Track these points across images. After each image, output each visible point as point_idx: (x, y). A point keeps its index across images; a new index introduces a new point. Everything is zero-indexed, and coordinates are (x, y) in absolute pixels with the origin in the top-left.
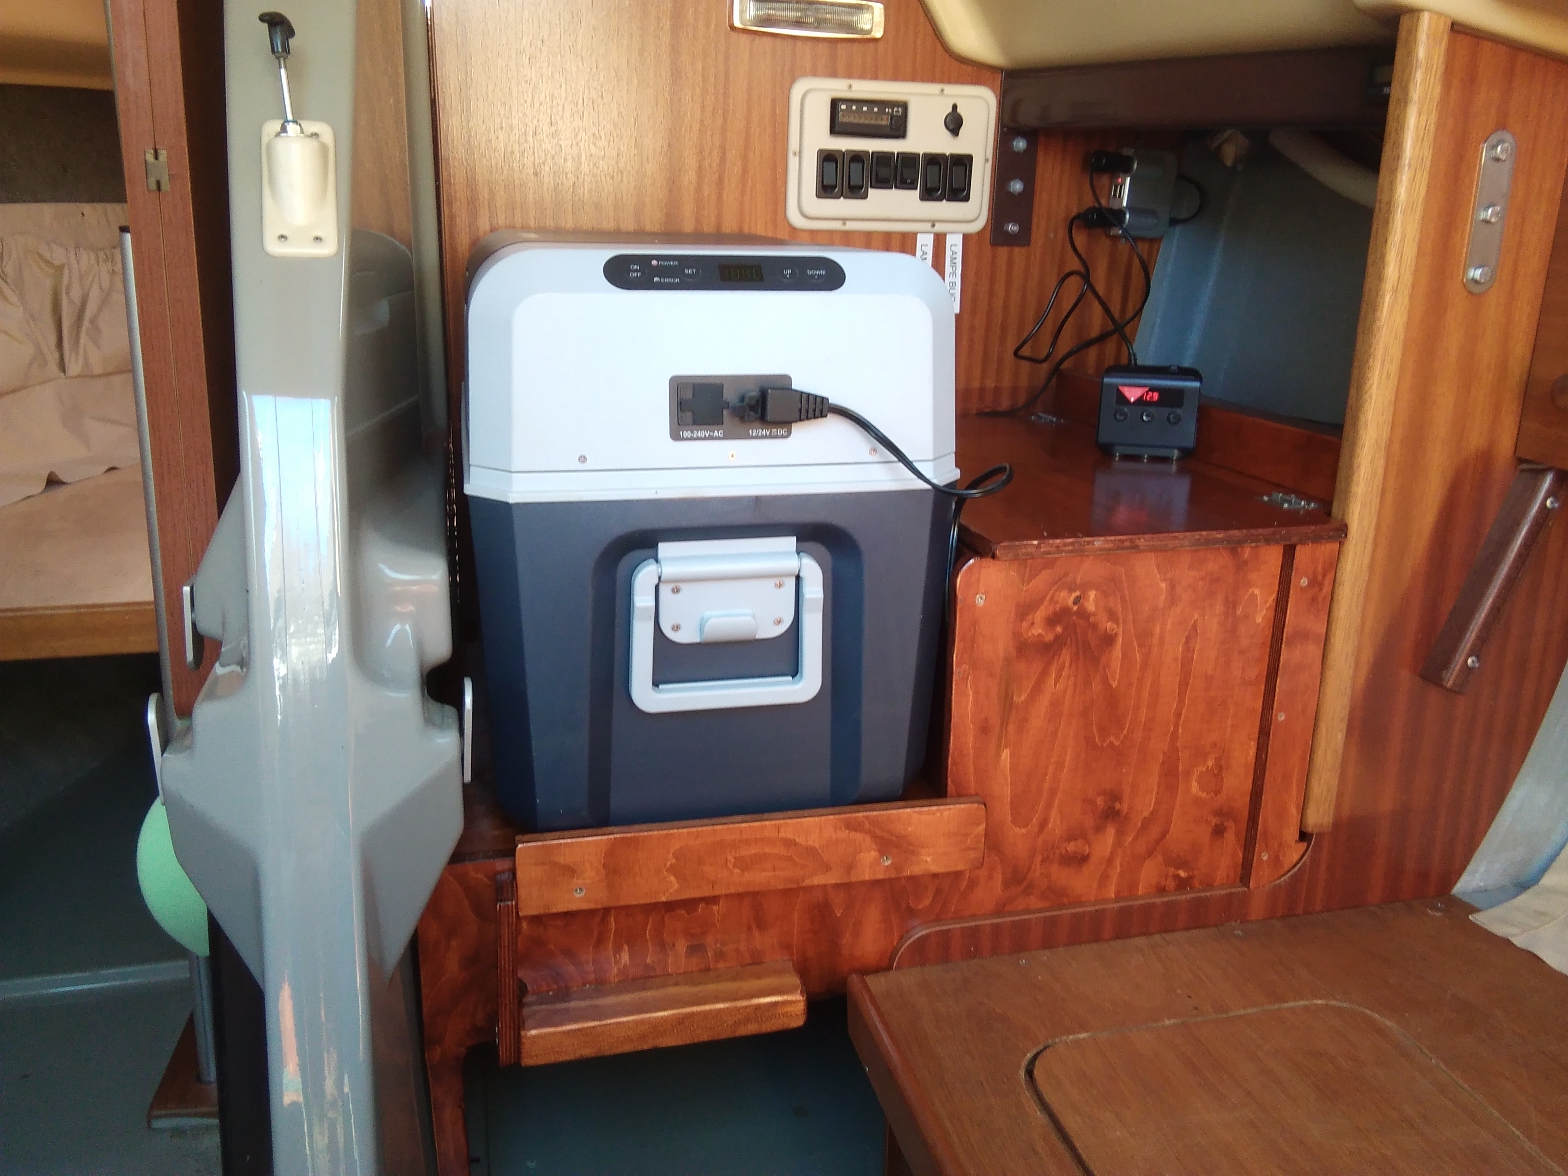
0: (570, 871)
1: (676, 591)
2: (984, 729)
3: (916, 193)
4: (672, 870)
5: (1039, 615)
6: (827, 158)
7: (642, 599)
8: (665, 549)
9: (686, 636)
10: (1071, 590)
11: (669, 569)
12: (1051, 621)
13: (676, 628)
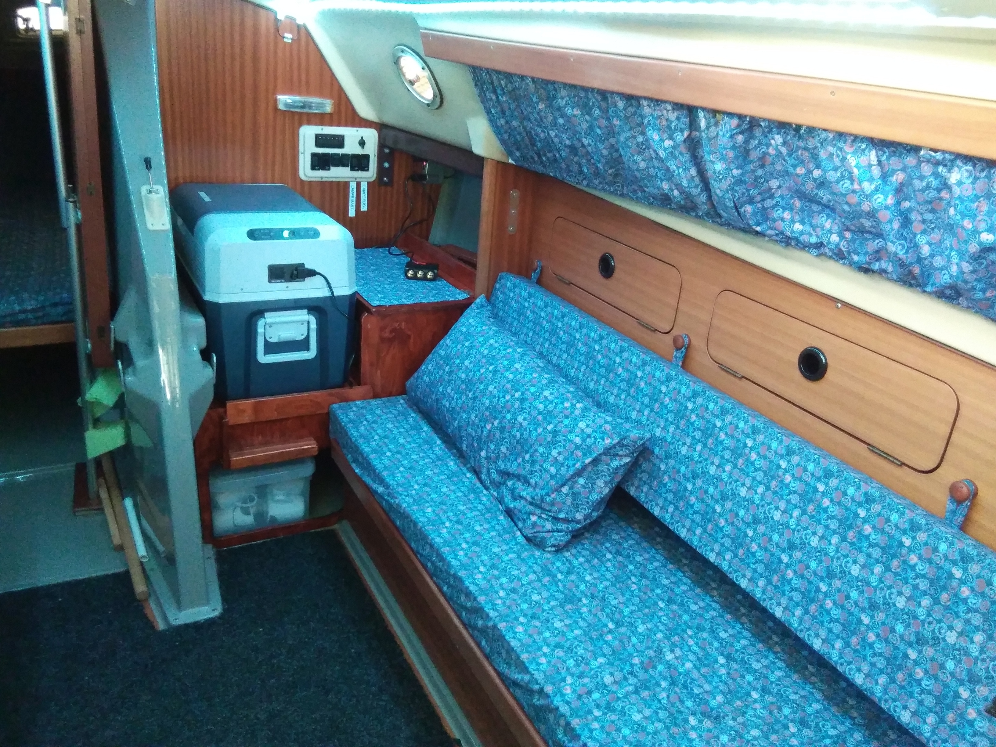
0: (243, 411)
1: (270, 327)
2: (372, 365)
3: (349, 168)
4: (276, 410)
5: (387, 330)
6: (313, 155)
7: (260, 330)
8: (267, 315)
9: (274, 340)
10: (397, 322)
11: (269, 320)
12: (391, 332)
13: (270, 338)
